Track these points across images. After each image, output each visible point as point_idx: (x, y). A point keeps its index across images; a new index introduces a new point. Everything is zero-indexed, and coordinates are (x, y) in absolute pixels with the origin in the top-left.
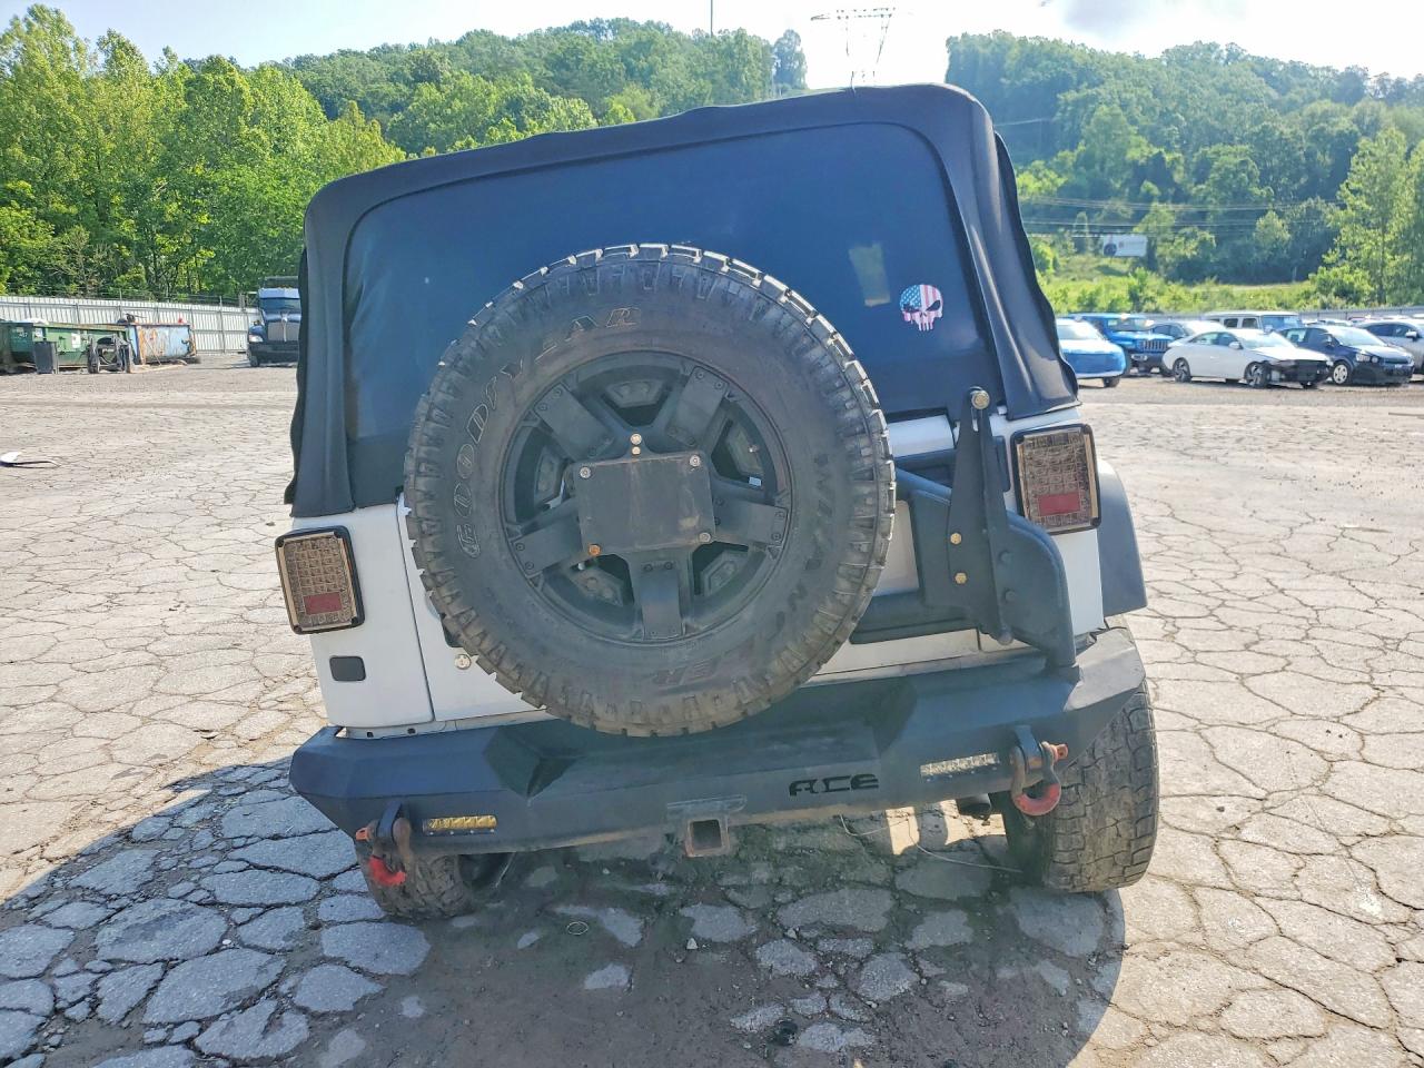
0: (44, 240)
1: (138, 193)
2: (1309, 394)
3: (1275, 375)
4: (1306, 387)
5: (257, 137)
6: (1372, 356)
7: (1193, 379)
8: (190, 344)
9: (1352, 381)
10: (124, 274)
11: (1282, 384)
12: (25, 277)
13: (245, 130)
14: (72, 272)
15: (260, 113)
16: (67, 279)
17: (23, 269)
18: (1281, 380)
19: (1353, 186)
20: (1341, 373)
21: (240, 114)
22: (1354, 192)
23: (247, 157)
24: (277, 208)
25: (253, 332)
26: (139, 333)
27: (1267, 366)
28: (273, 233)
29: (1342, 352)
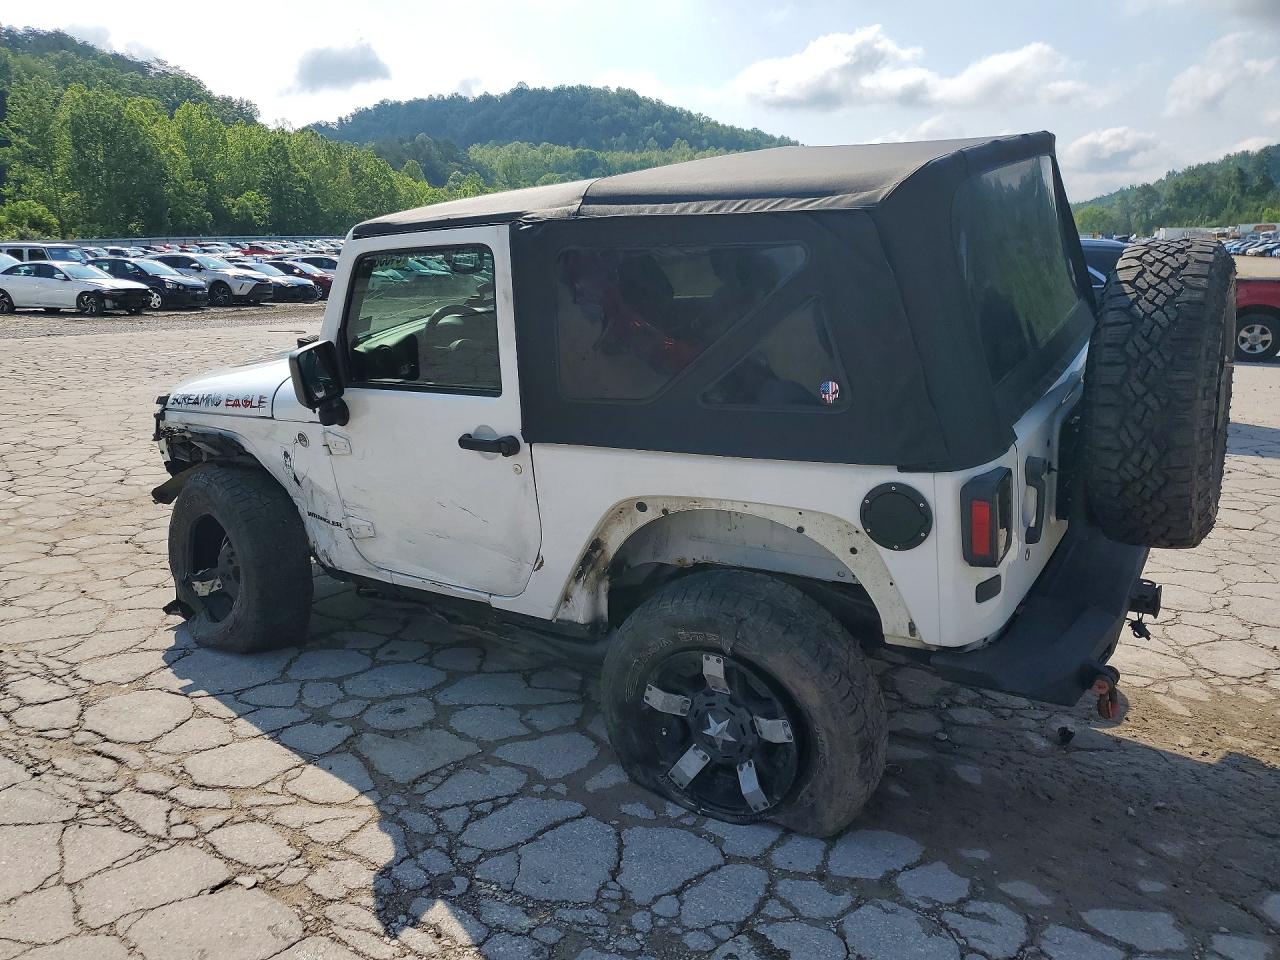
2: (137, 320)
3: (108, 303)
4: (132, 314)
6: (179, 284)
7: (17, 310)
9: (165, 306)
11: (115, 312)
18: (115, 308)
19: (14, 124)
20: (156, 300)
22: (16, 130)
27: (98, 295)
29: (156, 282)
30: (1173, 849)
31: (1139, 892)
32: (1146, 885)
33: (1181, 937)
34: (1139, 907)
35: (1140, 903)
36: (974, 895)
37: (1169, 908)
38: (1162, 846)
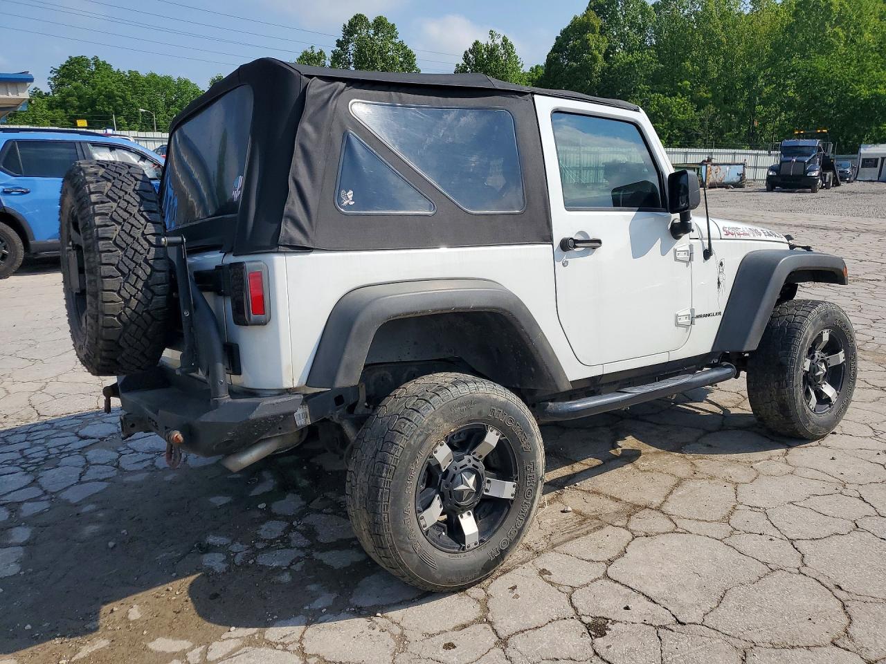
0: (691, 113)
1: (750, 80)
5: (836, 35)
8: (742, 176)
10: (729, 132)
12: (676, 136)
13: (829, 30)
14: (701, 133)
15: (843, 17)
16: (698, 136)
17: (676, 131)
21: (827, 20)
23: (826, 48)
24: (837, 82)
25: (771, 169)
26: (708, 169)
28: (830, 100)
30: (90, 529)
31: (93, 503)
32: (91, 507)
33: (64, 498)
34: (89, 498)
35: (88, 500)
36: (153, 466)
37: (76, 505)
38: (97, 527)
